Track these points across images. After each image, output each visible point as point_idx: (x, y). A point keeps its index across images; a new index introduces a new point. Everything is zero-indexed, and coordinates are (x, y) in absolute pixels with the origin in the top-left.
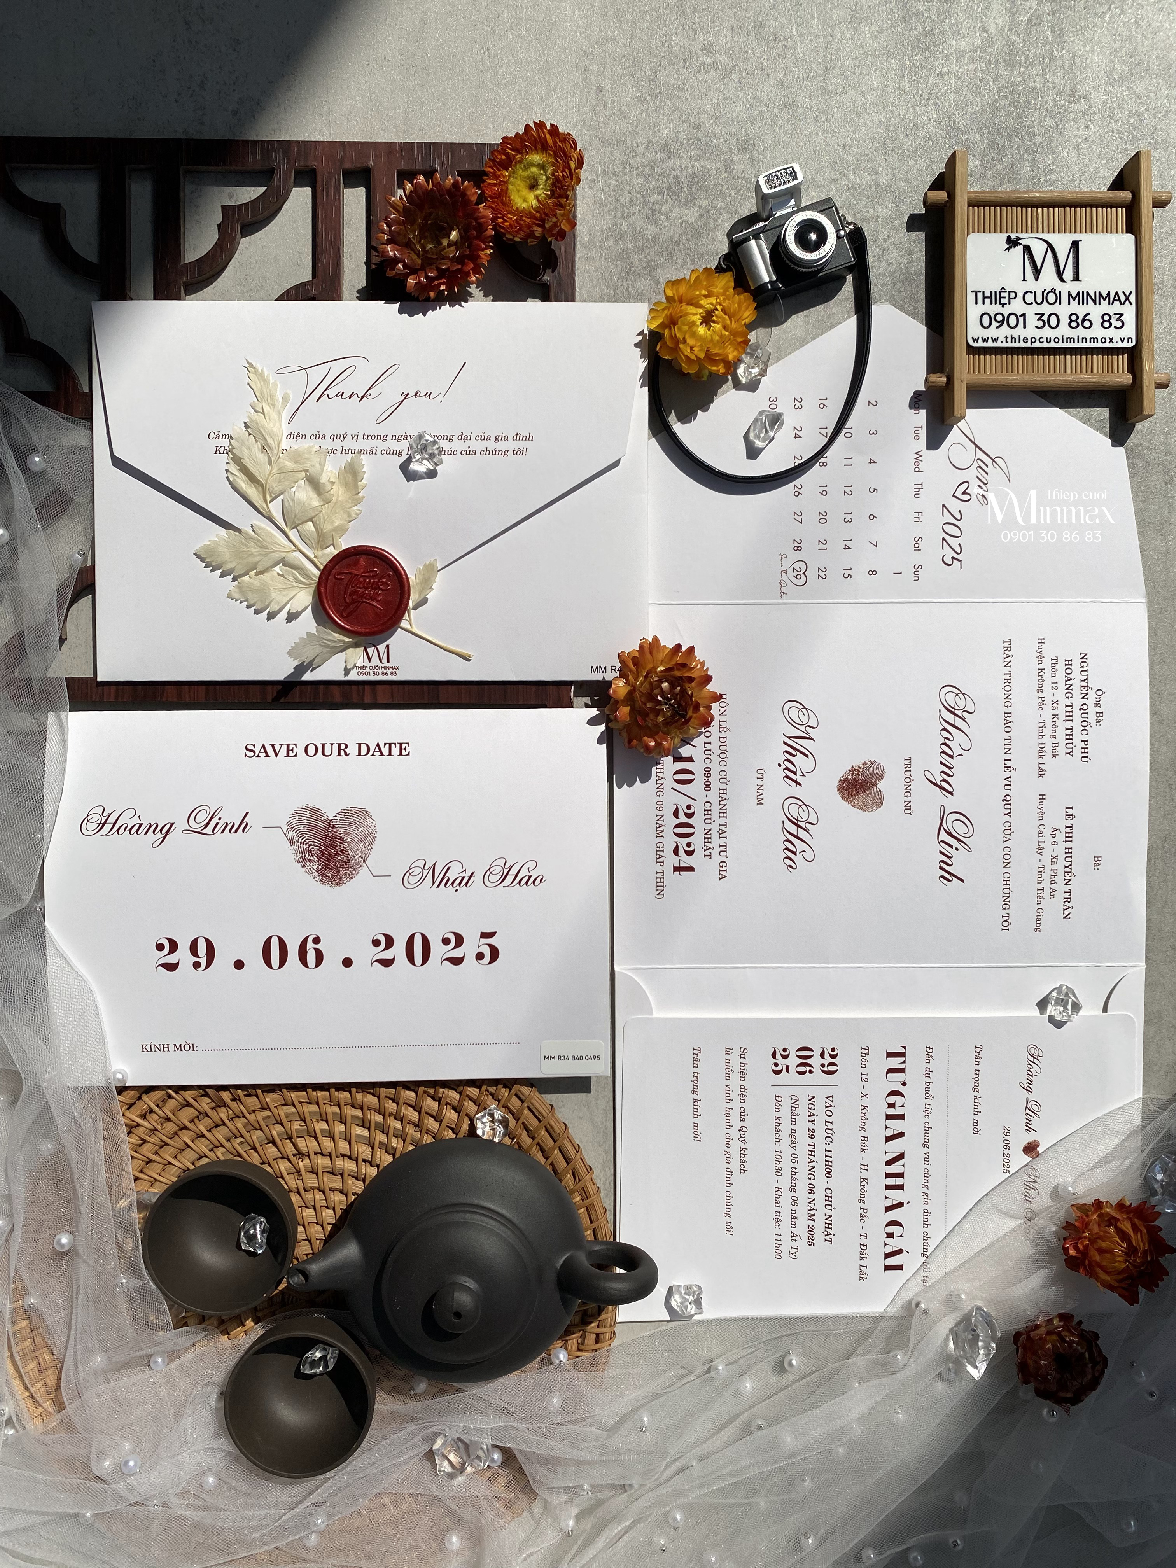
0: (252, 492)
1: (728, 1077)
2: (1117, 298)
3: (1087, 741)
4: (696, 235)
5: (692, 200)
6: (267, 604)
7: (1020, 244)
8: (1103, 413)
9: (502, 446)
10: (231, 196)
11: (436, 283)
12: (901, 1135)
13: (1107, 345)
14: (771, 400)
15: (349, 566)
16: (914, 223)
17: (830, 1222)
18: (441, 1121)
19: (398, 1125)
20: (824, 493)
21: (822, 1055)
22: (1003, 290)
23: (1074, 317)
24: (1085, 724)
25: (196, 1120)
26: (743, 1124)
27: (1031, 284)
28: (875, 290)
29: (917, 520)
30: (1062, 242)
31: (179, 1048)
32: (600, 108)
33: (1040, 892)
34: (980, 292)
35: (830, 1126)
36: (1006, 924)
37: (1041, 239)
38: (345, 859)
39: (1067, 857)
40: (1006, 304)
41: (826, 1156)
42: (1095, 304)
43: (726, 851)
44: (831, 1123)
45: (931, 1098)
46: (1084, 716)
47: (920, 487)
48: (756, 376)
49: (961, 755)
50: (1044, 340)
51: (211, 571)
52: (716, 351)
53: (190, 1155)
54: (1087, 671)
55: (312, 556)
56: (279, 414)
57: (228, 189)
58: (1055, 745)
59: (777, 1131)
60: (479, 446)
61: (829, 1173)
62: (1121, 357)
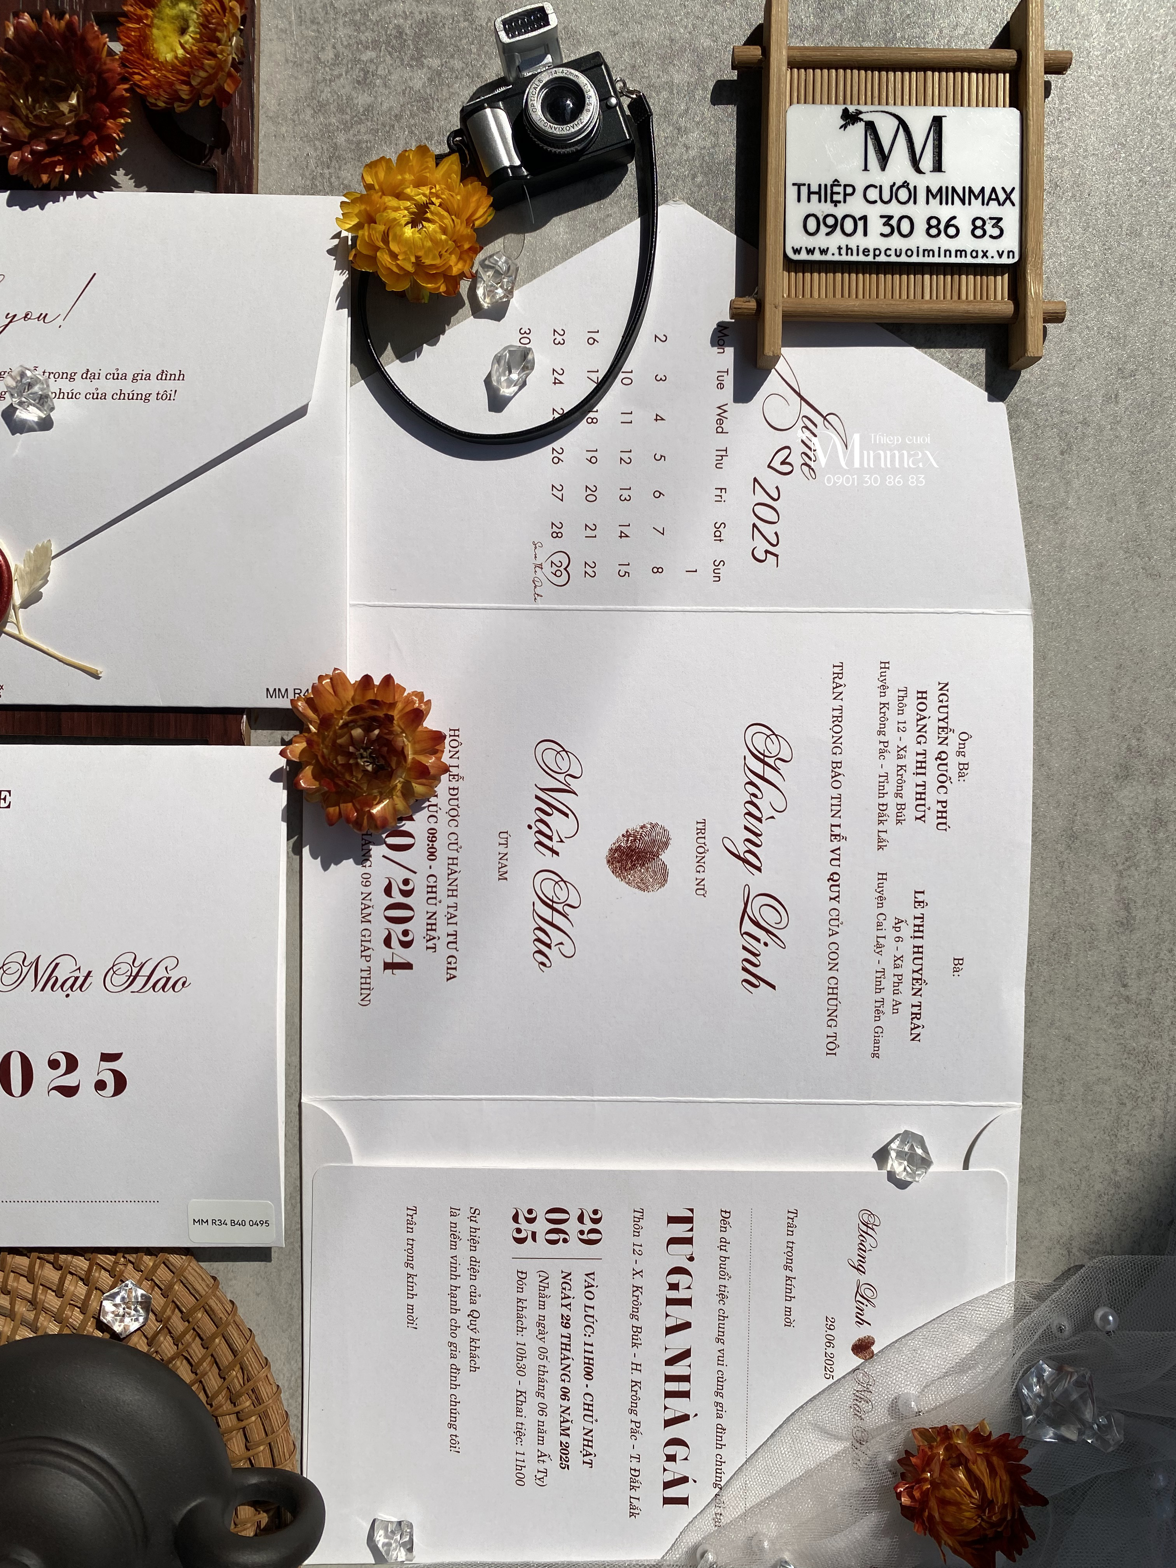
1: (454, 1246)
2: (994, 196)
3: (946, 802)
4: (424, 103)
5: (418, 58)
7: (861, 120)
8: (978, 356)
9: (142, 387)
11: (47, 160)
12: (687, 1325)
13: (980, 261)
14: (522, 331)
16: (721, 93)
17: (590, 1438)
18: (62, 1297)
19: (5, 1301)
20: (594, 460)
21: (581, 1219)
22: (836, 183)
23: (934, 222)
24: (943, 778)
26: (473, 1307)
27: (875, 175)
28: (661, 183)
29: (719, 498)
30: (918, 118)
33: (878, 1004)
34: (804, 185)
35: (590, 1312)
36: (832, 1046)
37: (892, 114)
39: (915, 958)
40: (840, 202)
41: (585, 1351)
42: (964, 204)
43: (456, 943)
44: (593, 1308)
45: (727, 1278)
46: (941, 767)
47: (724, 453)
48: (501, 298)
49: (772, 817)
50: (892, 253)
52: (430, 261)
54: (947, 707)
58: (901, 807)
59: (520, 1317)
60: (110, 387)
61: (588, 1374)
62: (999, 278)
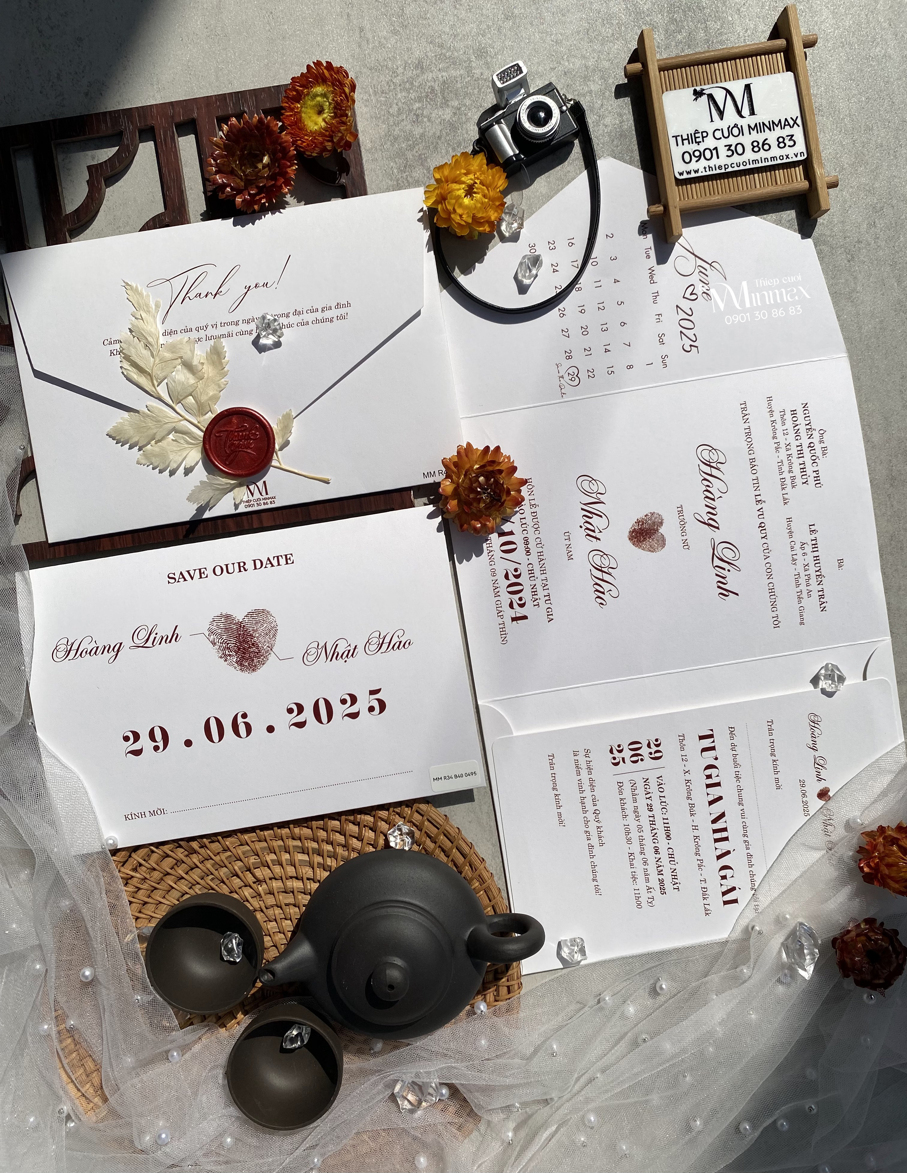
0: (143, 380)
1: (579, 774)
2: (787, 123)
3: (818, 471)
4: (453, 127)
5: (445, 103)
6: (167, 464)
7: (705, 94)
8: (791, 215)
9: (328, 314)
10: (93, 158)
11: (257, 198)
12: (720, 798)
13: (785, 161)
14: (531, 246)
15: (224, 425)
16: (620, 91)
17: (675, 874)
18: (362, 840)
19: (330, 848)
20: (583, 311)
21: (649, 746)
22: (696, 132)
23: (755, 144)
24: (814, 458)
25: (175, 867)
26: (595, 808)
27: (718, 123)
28: (596, 148)
29: (658, 320)
30: (737, 87)
31: (153, 813)
32: (364, 43)
33: (799, 594)
34: (679, 136)
35: (663, 799)
36: (776, 623)
37: (721, 87)
38: (257, 650)
39: (816, 564)
40: (700, 142)
41: (664, 823)
42: (771, 131)
43: (550, 600)
44: (664, 797)
45: (739, 766)
46: (812, 452)
47: (657, 294)
48: (516, 230)
49: (721, 497)
50: (735, 165)
51: (122, 446)
52: (480, 215)
53: (175, 894)
54: (809, 416)
55: (196, 422)
56: (155, 318)
57: (90, 153)
58: (793, 478)
59: (623, 809)
60: (309, 317)
61: (668, 836)
62: (797, 168)
